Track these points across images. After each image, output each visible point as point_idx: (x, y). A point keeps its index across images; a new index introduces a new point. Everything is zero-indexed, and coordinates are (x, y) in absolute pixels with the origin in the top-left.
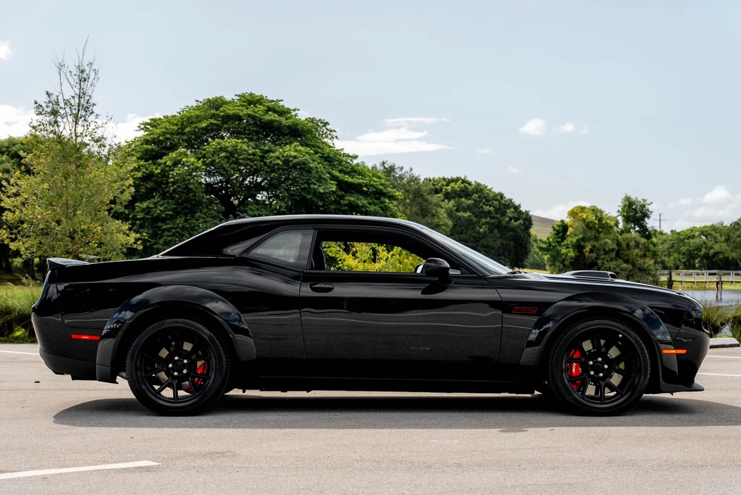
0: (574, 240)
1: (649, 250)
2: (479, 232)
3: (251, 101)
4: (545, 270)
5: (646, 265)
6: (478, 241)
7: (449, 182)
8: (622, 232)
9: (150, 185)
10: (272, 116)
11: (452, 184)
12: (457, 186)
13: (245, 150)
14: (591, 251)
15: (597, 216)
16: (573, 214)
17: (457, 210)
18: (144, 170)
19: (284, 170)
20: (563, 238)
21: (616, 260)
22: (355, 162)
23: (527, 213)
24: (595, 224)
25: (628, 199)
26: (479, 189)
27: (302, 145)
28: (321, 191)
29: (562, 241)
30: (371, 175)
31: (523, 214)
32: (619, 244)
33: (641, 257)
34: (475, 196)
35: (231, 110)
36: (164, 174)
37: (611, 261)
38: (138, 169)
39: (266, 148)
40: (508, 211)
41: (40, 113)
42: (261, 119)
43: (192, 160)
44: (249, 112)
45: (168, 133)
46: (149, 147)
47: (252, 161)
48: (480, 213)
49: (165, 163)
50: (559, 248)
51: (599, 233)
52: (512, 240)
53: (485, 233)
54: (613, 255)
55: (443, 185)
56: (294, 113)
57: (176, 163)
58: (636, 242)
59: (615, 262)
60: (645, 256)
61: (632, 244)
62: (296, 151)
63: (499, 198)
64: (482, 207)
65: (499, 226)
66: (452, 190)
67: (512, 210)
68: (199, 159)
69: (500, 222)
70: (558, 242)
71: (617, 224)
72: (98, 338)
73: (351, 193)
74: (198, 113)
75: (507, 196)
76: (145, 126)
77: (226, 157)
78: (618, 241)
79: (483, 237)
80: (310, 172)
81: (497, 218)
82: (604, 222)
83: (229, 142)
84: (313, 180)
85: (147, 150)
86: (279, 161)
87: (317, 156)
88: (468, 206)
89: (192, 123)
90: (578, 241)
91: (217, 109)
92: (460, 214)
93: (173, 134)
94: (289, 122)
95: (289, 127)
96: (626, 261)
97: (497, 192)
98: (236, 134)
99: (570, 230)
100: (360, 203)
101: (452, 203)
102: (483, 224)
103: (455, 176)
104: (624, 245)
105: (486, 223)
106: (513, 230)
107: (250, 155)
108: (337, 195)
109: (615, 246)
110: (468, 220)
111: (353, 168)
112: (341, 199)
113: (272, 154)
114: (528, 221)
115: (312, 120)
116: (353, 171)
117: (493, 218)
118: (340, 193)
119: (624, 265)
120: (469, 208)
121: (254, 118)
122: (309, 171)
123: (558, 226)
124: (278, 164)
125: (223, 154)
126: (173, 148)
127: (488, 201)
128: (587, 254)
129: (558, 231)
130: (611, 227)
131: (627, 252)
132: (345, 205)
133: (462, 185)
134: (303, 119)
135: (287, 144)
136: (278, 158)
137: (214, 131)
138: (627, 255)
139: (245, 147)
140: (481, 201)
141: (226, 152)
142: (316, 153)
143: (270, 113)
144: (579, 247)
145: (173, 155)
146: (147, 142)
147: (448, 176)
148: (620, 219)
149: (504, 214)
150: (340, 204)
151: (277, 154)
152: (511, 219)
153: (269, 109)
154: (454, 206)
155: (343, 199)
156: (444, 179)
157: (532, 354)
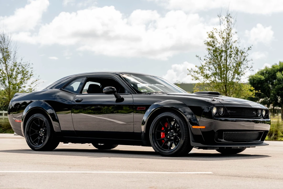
157: (143, 128)
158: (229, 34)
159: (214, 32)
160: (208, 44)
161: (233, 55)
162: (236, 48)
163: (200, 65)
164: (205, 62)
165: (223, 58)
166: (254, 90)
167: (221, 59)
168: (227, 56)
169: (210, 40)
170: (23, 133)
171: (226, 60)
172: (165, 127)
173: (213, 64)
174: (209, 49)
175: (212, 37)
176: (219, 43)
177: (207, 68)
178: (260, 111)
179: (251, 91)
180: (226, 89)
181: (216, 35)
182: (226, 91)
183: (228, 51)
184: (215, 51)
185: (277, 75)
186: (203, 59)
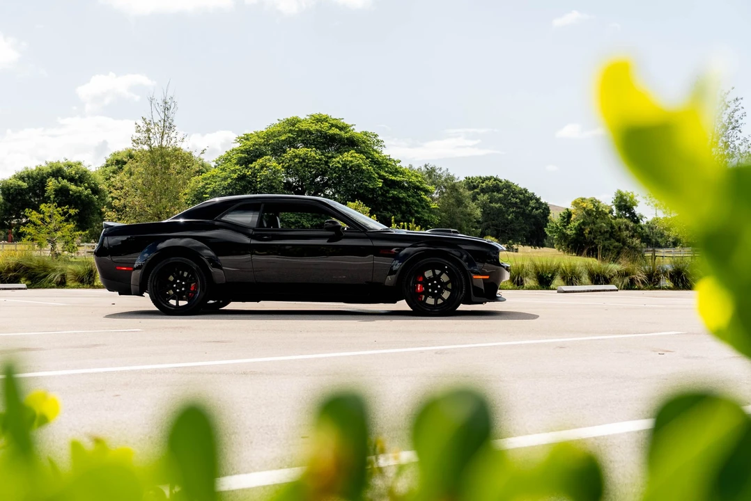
0: (576, 224)
1: (636, 232)
2: (507, 219)
3: (320, 120)
4: (554, 248)
5: (634, 244)
6: (506, 226)
7: (484, 180)
8: (615, 218)
9: (243, 183)
10: (335, 131)
11: (487, 182)
12: (490, 183)
13: (314, 157)
14: (590, 233)
15: (594, 205)
16: (576, 204)
17: (490, 202)
18: (239, 173)
19: (342, 171)
20: (568, 222)
21: (610, 240)
22: (398, 165)
23: (546, 204)
24: (593, 211)
25: (619, 192)
26: (508, 186)
27: (357, 153)
28: (371, 187)
29: (567, 225)
30: (410, 174)
31: (543, 204)
32: (612, 227)
33: (629, 237)
34: (505, 191)
35: (304, 126)
36: (254, 175)
37: (606, 240)
38: (234, 171)
39: (330, 155)
40: (531, 202)
41: (139, 132)
42: (326, 133)
43: (274, 164)
44: (318, 127)
45: (257, 145)
46: (243, 155)
47: (319, 165)
48: (508, 203)
49: (255, 167)
50: (564, 231)
51: (597, 218)
52: (534, 225)
53: (512, 219)
54: (608, 236)
55: (479, 182)
56: (352, 128)
57: (262, 167)
58: (625, 225)
59: (609, 242)
60: (633, 236)
61: (623, 226)
62: (352, 157)
63: (524, 192)
64: (510, 199)
65: (523, 214)
66: (486, 186)
67: (534, 201)
68: (280, 164)
69: (524, 211)
70: (564, 226)
71: (611, 212)
72: (131, 269)
73: (395, 188)
74: (279, 128)
75: (530, 191)
76: (240, 140)
77: (299, 162)
78: (611, 224)
79: (511, 223)
80: (363, 173)
81: (521, 208)
82: (600, 210)
83: (302, 151)
84: (365, 179)
85: (241, 158)
86: (339, 165)
87: (368, 160)
88: (499, 198)
89: (275, 136)
90: (579, 224)
91: (293, 126)
92: (493, 205)
93: (261, 145)
94: (348, 135)
95: (347, 139)
96: (618, 241)
97: (522, 187)
98: (306, 144)
99: (573, 216)
100: (401, 196)
101: (486, 196)
102: (511, 213)
103: (489, 176)
104: (616, 228)
105: (513, 212)
106: (535, 217)
107: (317, 160)
108: (384, 190)
109: (609, 229)
110: (499, 210)
111: (396, 169)
112: (386, 193)
113: (334, 160)
114: (546, 210)
115: (365, 134)
116: (396, 172)
117: (519, 208)
118: (386, 188)
119: (617, 244)
120: (500, 200)
121: (320, 132)
122: (362, 171)
123: (564, 213)
124: (337, 167)
125: (297, 160)
126: (261, 155)
127: (514, 194)
128: (586, 235)
129: (564, 218)
130: (606, 214)
131: (619, 233)
132: (390, 198)
133: (495, 182)
134: (359, 132)
135: (346, 151)
136: (339, 162)
137: (291, 143)
138: (619, 236)
139: (313, 154)
140: (509, 195)
141: (299, 158)
142: (367, 158)
143: (333, 128)
144: (580, 230)
145: (260, 161)
146: (242, 152)
147: (484, 176)
148: (614, 208)
149: (527, 205)
150: (386, 197)
151: (338, 159)
152: (533, 208)
153: (332, 125)
154: (488, 199)
155: (389, 193)
156: (480, 178)
157: (392, 279)
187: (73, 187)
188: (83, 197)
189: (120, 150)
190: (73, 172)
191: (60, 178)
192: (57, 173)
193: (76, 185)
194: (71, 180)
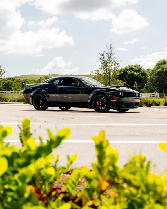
72: (30, 97)
157: (89, 101)
158: (111, 54)
159: (104, 53)
160: (101, 59)
161: (113, 65)
162: (115, 61)
163: (96, 69)
164: (99, 68)
165: (108, 66)
166: (123, 82)
167: (107, 67)
168: (110, 65)
169: (101, 57)
170: (31, 103)
171: (109, 67)
172: (99, 100)
173: (103, 69)
174: (101, 62)
175: (103, 55)
176: (106, 58)
177: (100, 71)
178: (136, 94)
179: (122, 83)
180: (109, 81)
181: (105, 55)
182: (109, 83)
183: (111, 63)
184: (104, 62)
185: (128, 72)
186: (98, 66)
187: (135, 74)
188: (138, 77)
189: (161, 60)
190: (136, 69)
191: (131, 71)
192: (131, 69)
193: (137, 73)
194: (135, 71)
